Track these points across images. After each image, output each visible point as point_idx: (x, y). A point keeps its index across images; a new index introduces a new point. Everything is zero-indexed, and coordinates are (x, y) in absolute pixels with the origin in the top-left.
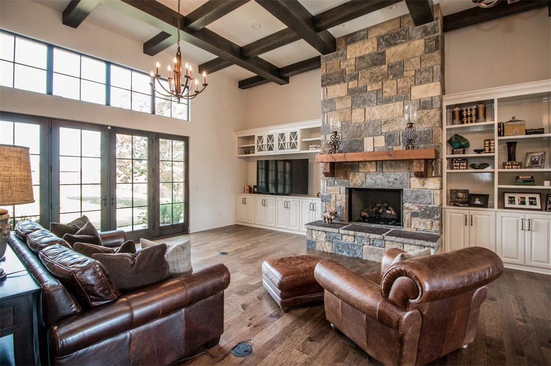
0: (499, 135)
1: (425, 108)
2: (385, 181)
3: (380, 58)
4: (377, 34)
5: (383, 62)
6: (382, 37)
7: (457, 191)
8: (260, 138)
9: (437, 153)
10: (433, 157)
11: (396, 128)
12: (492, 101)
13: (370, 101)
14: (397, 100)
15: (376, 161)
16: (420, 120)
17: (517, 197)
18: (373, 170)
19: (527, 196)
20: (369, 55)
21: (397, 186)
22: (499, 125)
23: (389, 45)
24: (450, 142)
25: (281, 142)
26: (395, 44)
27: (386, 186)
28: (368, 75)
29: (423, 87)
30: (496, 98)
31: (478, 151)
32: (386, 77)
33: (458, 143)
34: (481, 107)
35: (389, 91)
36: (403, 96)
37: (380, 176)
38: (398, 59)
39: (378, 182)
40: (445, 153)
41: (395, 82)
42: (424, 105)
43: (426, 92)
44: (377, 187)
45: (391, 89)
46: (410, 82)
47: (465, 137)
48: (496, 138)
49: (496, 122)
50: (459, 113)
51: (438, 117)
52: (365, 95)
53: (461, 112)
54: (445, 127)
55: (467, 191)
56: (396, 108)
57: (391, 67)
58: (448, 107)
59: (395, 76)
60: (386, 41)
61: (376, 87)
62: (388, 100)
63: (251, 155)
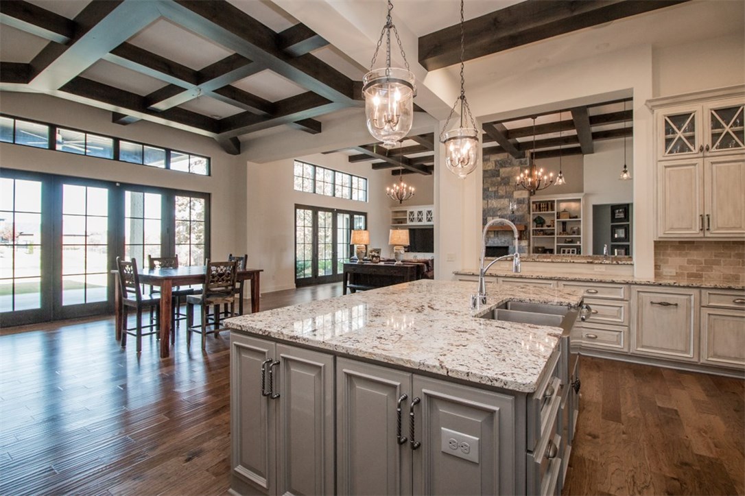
0: (558, 218)
1: (520, 203)
2: (499, 242)
3: (497, 173)
4: (495, 159)
5: (498, 175)
6: (498, 161)
7: (539, 247)
8: (412, 213)
9: (526, 227)
10: (524, 229)
11: (506, 213)
12: (554, 201)
13: (491, 197)
14: (506, 198)
15: (494, 231)
16: (518, 210)
17: (567, 250)
18: (492, 236)
19: (571, 249)
20: (490, 170)
21: (506, 245)
22: (557, 213)
23: (502, 166)
24: (535, 220)
25: (429, 216)
26: (505, 167)
27: (500, 245)
28: (489, 182)
29: (520, 192)
30: (556, 199)
31: (549, 226)
32: (500, 184)
33: (539, 221)
34: (550, 203)
35: (501, 192)
36: (509, 196)
37: (496, 239)
38: (506, 175)
39: (496, 242)
40: (532, 227)
41: (504, 187)
42: (520, 202)
43: (521, 195)
44: (495, 245)
45: (503, 191)
46: (513, 189)
47: (543, 218)
48: (556, 220)
49: (555, 212)
50: (539, 206)
51: (527, 209)
52: (488, 193)
53: (540, 205)
54: (532, 213)
55: (544, 247)
56: (506, 201)
57: (502, 179)
58: (533, 203)
59: (505, 184)
60: (500, 164)
61: (494, 189)
62: (502, 197)
63: (403, 225)
